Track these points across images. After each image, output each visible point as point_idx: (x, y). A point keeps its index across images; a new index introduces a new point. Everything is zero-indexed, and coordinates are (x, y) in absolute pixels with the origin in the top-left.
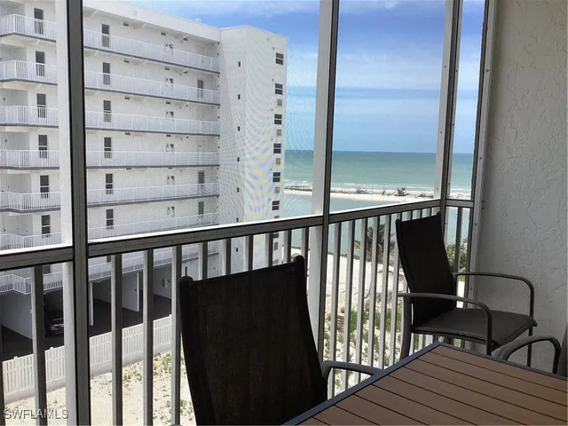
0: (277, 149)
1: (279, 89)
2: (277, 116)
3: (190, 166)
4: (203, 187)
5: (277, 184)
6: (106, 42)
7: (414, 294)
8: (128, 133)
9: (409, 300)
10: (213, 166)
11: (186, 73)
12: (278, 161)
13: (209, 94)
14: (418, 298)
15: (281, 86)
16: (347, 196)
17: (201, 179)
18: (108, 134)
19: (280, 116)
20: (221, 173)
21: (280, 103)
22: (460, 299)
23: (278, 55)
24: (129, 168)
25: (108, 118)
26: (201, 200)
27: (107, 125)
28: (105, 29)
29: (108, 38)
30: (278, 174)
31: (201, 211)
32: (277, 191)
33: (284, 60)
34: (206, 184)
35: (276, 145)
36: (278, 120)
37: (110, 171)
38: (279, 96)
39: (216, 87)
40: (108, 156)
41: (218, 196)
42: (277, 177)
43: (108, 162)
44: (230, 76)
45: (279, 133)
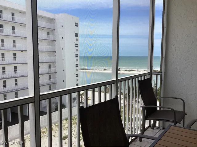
0: (77, 56)
1: (77, 35)
2: (76, 44)
3: (45, 62)
4: (50, 70)
5: (77, 68)
6: (13, 19)
7: (146, 106)
8: (22, 51)
9: (144, 108)
10: (54, 62)
11: (43, 29)
12: (77, 60)
13: (51, 37)
14: (147, 107)
15: (77, 34)
16: (101, 71)
17: (50, 67)
18: (15, 52)
19: (77, 44)
20: (57, 64)
21: (77, 40)
22: (158, 107)
23: (76, 23)
24: (23, 64)
25: (14, 46)
26: (50, 74)
27: (14, 49)
28: (13, 14)
29: (14, 17)
30: (77, 64)
31: (50, 78)
32: (77, 70)
33: (78, 25)
34: (51, 69)
35: (76, 55)
36: (77, 46)
37: (15, 65)
38: (77, 37)
39: (54, 34)
40: (15, 60)
41: (56, 73)
42: (77, 66)
43: (15, 62)
44: (59, 30)
45: (77, 50)
